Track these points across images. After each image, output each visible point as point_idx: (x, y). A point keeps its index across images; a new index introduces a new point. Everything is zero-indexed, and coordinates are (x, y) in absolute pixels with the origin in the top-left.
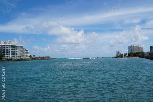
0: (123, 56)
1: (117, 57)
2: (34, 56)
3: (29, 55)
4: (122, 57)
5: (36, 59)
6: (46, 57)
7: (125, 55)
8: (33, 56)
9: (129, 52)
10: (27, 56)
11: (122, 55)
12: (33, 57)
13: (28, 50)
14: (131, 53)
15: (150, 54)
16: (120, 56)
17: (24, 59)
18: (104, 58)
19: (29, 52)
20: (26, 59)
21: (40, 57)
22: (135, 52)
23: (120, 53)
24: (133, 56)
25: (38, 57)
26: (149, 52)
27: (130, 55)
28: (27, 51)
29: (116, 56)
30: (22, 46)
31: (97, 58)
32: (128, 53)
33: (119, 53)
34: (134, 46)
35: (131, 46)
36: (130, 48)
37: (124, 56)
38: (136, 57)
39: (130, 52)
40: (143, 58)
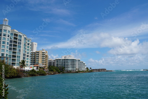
2: (91, 68)
3: (86, 67)
5: (92, 71)
6: (102, 70)
8: (89, 69)
10: (84, 69)
17: (81, 72)
19: (85, 64)
20: (83, 72)
21: (96, 70)
25: (94, 70)
28: (84, 64)
30: (80, 59)
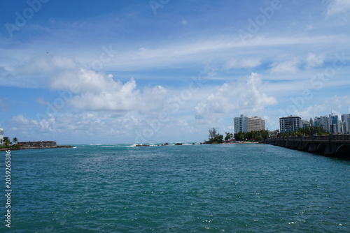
0: (224, 139)
1: (211, 142)
2: (15, 139)
3: (2, 137)
4: (221, 142)
5: (20, 146)
6: (45, 143)
7: (228, 136)
8: (11, 140)
9: (235, 130)
11: (221, 137)
12: (14, 143)
14: (240, 133)
15: (279, 135)
16: (216, 139)
18: (181, 144)
21: (31, 143)
22: (249, 131)
23: (217, 133)
24: (245, 140)
25: (25, 143)
26: (277, 131)
27: (238, 137)
29: (208, 140)
31: (167, 144)
32: (233, 133)
33: (214, 132)
34: (246, 118)
35: (240, 117)
36: (239, 122)
37: (226, 139)
38: (251, 141)
39: (239, 131)
40: (267, 143)
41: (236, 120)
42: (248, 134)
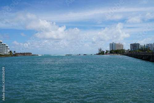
0: (105, 53)
1: (99, 54)
2: (15, 52)
3: (9, 51)
4: (103, 54)
5: (16, 55)
6: (27, 53)
7: (107, 52)
10: (7, 52)
11: (104, 52)
12: (14, 53)
13: (8, 46)
14: (112, 50)
15: (130, 52)
17: (3, 55)
18: (86, 55)
19: (8, 47)
20: (6, 56)
21: (21, 54)
22: (116, 49)
23: (102, 50)
24: (114, 53)
25: (19, 53)
26: (129, 50)
27: (111, 52)
28: (6, 46)
29: (98, 53)
30: (1, 41)
31: (80, 54)
32: (109, 50)
33: (101, 50)
34: (115, 44)
35: (112, 43)
36: (112, 45)
37: (106, 53)
38: (117, 54)
39: (111, 49)
40: (124, 55)
41: (110, 44)
42: (116, 51)
